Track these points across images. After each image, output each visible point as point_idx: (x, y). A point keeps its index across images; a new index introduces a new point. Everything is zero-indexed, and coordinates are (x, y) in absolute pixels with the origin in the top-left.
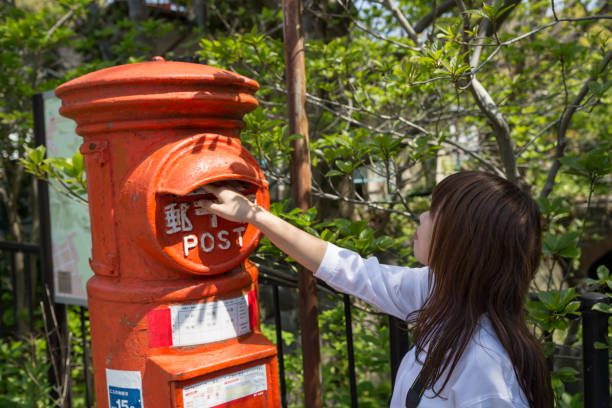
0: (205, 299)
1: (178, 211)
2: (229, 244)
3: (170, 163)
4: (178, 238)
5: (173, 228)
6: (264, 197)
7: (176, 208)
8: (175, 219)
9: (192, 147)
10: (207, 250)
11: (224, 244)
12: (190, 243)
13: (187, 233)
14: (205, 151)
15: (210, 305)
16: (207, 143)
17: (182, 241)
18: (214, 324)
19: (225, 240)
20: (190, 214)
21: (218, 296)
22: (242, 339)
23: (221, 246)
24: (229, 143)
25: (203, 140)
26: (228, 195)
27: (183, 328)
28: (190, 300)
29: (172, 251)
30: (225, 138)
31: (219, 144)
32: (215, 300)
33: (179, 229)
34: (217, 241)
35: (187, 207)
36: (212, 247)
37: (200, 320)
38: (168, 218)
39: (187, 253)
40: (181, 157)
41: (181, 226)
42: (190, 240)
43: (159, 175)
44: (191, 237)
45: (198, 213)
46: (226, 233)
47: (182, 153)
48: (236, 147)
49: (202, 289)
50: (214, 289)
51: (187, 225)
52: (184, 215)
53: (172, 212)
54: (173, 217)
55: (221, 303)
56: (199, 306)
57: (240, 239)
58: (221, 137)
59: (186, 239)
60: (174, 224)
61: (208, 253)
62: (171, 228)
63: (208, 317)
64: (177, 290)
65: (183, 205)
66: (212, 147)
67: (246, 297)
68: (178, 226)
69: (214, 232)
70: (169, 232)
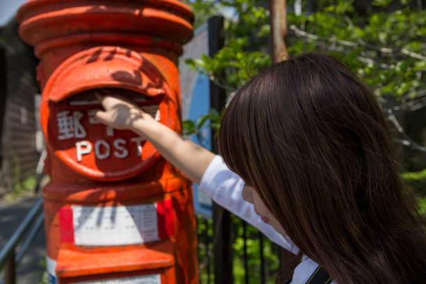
0: (104, 203)
1: (71, 118)
2: (126, 153)
3: (62, 75)
4: (70, 144)
6: (169, 109)
7: (69, 115)
8: (66, 127)
9: (86, 59)
10: (101, 157)
11: (121, 152)
13: (80, 140)
14: (100, 62)
15: (108, 210)
16: (104, 55)
17: (74, 146)
18: (112, 228)
19: (121, 148)
20: (84, 121)
21: (116, 202)
23: (116, 154)
24: (129, 55)
25: (99, 53)
26: (111, 102)
27: (83, 229)
28: (89, 203)
29: (64, 155)
30: (124, 51)
31: (116, 56)
32: (115, 205)
33: (71, 136)
34: (112, 149)
35: (81, 115)
36: (107, 154)
37: (99, 223)
38: (60, 125)
39: (80, 158)
40: (75, 68)
41: (73, 132)
42: (84, 147)
43: (52, 85)
44: (84, 143)
45: (92, 121)
46: (123, 142)
47: (75, 64)
48: (135, 58)
49: (99, 193)
50: (112, 193)
51: (80, 132)
52: (78, 125)
53: (65, 119)
54: (66, 124)
55: (122, 211)
56: (97, 210)
57: (140, 148)
58: (118, 49)
59: (79, 145)
60: (66, 131)
61: (104, 160)
62: (62, 134)
63: (106, 222)
65: (76, 114)
66: (108, 59)
68: (70, 133)
69: (110, 141)
70: (61, 138)
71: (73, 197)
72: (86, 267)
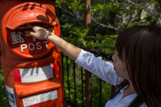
0: (33, 67)
1: (17, 35)
2: (41, 47)
3: (11, 15)
4: (18, 45)
5: (15, 41)
6: (57, 29)
7: (16, 33)
8: (15, 38)
9: (22, 8)
10: (31, 50)
11: (39, 47)
12: (24, 47)
13: (22, 43)
14: (29, 10)
15: (35, 70)
16: (30, 7)
17: (20, 46)
18: (37, 76)
19: (39, 46)
20: (23, 36)
21: (38, 66)
22: (50, 80)
23: (38, 48)
24: (41, 6)
25: (28, 5)
26: (37, 28)
27: (25, 77)
28: (27, 67)
29: (16, 50)
30: (39, 4)
31: (36, 7)
32: (37, 67)
33: (18, 42)
34: (36, 46)
35: (21, 33)
36: (34, 48)
37: (32, 74)
38: (13, 38)
39: (22, 51)
40: (17, 12)
41: (19, 41)
42: (24, 46)
43: (7, 20)
44: (24, 45)
45: (26, 35)
46: (40, 43)
47: (17, 11)
48: (44, 8)
49: (31, 64)
50: (36, 63)
51: (21, 40)
52: (20, 37)
53: (14, 35)
54: (15, 37)
55: (40, 69)
56: (30, 70)
57: (47, 45)
58: (36, 4)
59: (21, 46)
60: (16, 40)
61: (32, 51)
62: (14, 42)
63: (35, 74)
64: (22, 63)
65: (19, 33)
66: (32, 8)
67: (52, 65)
68: (17, 41)
69: (34, 43)
70: (14, 43)
71: (19, 65)
72: (30, 92)
